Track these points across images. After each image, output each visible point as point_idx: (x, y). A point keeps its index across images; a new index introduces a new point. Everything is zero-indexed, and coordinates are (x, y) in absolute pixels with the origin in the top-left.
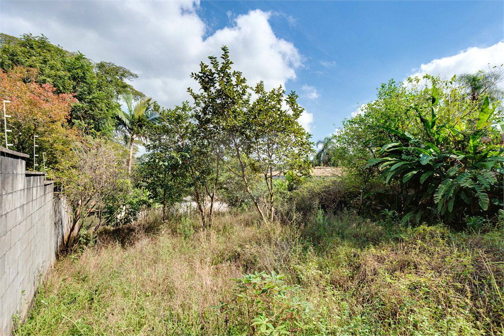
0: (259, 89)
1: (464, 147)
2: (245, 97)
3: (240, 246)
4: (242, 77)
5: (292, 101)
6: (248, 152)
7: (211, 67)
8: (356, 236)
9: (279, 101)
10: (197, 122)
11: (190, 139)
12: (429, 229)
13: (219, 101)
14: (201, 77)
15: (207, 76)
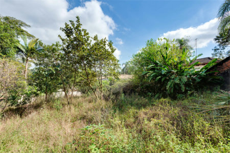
0: (95, 38)
1: (177, 67)
2: (89, 42)
3: (86, 112)
4: (87, 32)
5: (110, 45)
6: (90, 68)
7: (70, 25)
8: (137, 104)
9: (105, 45)
10: (64, 52)
11: (60, 61)
12: (164, 100)
13: (75, 43)
14: (65, 30)
15: (69, 30)
